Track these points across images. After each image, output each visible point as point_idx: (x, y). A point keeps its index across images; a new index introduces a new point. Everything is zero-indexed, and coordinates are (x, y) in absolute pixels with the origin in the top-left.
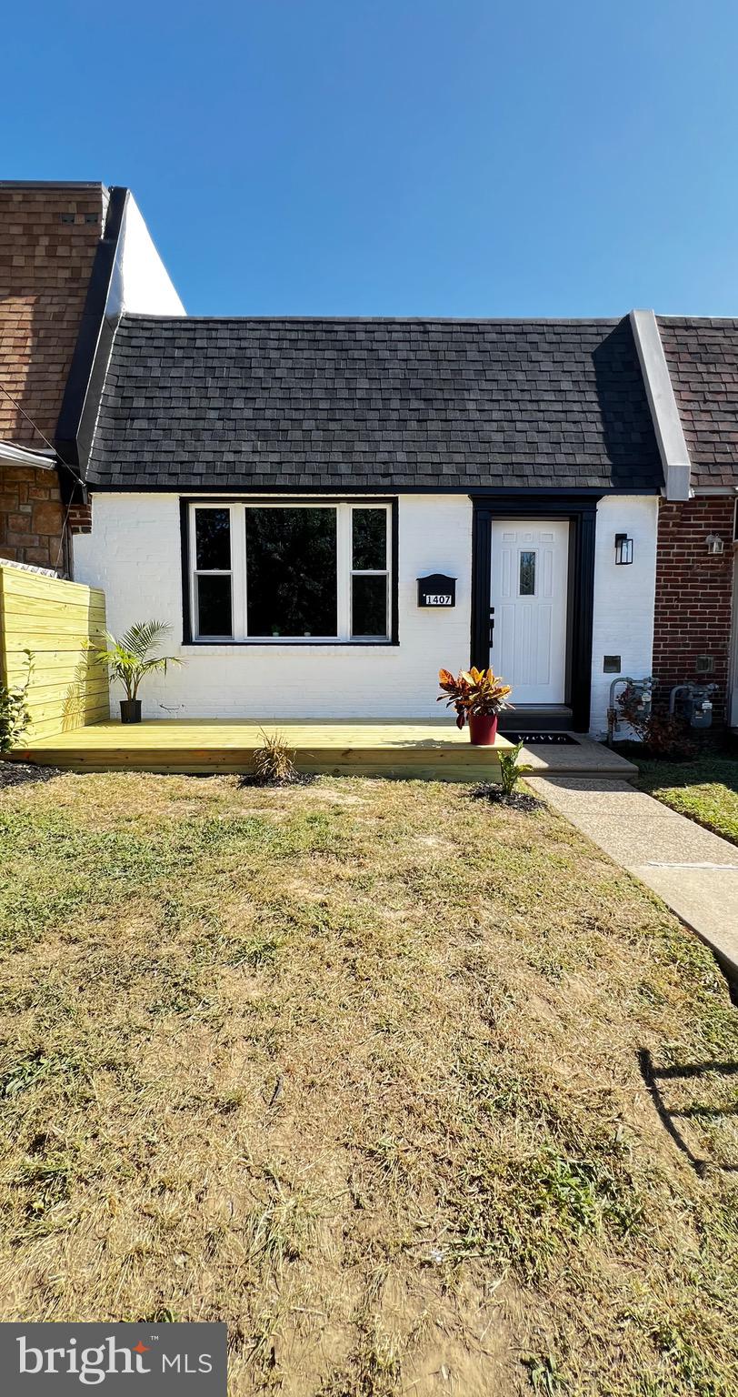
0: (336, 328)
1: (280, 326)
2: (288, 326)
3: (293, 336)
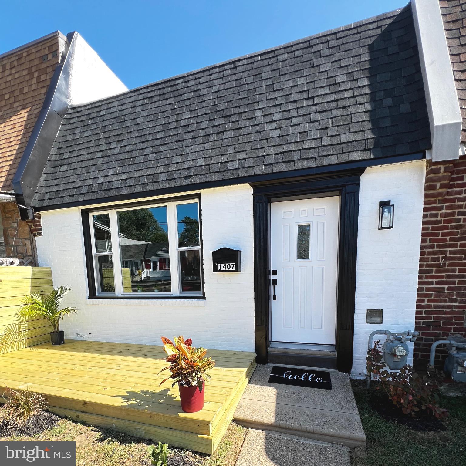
0: (178, 82)
1: (145, 90)
2: (150, 89)
3: (151, 95)
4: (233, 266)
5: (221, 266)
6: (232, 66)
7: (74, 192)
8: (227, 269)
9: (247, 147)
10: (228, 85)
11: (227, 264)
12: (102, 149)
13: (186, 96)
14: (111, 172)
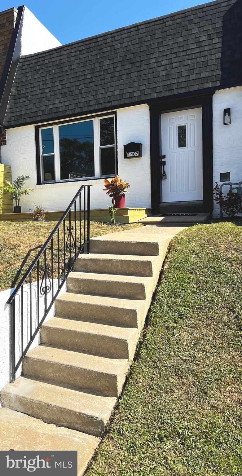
0: (99, 39)
1: (76, 45)
2: (80, 44)
3: (81, 48)
4: (137, 154)
5: (129, 154)
6: (136, 29)
7: (32, 115)
8: (133, 156)
9: (146, 82)
10: (134, 42)
11: (133, 153)
12: (49, 87)
13: (105, 50)
14: (57, 101)
